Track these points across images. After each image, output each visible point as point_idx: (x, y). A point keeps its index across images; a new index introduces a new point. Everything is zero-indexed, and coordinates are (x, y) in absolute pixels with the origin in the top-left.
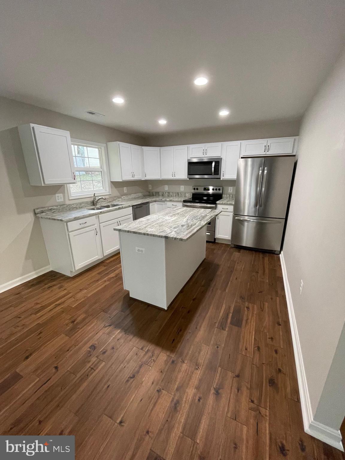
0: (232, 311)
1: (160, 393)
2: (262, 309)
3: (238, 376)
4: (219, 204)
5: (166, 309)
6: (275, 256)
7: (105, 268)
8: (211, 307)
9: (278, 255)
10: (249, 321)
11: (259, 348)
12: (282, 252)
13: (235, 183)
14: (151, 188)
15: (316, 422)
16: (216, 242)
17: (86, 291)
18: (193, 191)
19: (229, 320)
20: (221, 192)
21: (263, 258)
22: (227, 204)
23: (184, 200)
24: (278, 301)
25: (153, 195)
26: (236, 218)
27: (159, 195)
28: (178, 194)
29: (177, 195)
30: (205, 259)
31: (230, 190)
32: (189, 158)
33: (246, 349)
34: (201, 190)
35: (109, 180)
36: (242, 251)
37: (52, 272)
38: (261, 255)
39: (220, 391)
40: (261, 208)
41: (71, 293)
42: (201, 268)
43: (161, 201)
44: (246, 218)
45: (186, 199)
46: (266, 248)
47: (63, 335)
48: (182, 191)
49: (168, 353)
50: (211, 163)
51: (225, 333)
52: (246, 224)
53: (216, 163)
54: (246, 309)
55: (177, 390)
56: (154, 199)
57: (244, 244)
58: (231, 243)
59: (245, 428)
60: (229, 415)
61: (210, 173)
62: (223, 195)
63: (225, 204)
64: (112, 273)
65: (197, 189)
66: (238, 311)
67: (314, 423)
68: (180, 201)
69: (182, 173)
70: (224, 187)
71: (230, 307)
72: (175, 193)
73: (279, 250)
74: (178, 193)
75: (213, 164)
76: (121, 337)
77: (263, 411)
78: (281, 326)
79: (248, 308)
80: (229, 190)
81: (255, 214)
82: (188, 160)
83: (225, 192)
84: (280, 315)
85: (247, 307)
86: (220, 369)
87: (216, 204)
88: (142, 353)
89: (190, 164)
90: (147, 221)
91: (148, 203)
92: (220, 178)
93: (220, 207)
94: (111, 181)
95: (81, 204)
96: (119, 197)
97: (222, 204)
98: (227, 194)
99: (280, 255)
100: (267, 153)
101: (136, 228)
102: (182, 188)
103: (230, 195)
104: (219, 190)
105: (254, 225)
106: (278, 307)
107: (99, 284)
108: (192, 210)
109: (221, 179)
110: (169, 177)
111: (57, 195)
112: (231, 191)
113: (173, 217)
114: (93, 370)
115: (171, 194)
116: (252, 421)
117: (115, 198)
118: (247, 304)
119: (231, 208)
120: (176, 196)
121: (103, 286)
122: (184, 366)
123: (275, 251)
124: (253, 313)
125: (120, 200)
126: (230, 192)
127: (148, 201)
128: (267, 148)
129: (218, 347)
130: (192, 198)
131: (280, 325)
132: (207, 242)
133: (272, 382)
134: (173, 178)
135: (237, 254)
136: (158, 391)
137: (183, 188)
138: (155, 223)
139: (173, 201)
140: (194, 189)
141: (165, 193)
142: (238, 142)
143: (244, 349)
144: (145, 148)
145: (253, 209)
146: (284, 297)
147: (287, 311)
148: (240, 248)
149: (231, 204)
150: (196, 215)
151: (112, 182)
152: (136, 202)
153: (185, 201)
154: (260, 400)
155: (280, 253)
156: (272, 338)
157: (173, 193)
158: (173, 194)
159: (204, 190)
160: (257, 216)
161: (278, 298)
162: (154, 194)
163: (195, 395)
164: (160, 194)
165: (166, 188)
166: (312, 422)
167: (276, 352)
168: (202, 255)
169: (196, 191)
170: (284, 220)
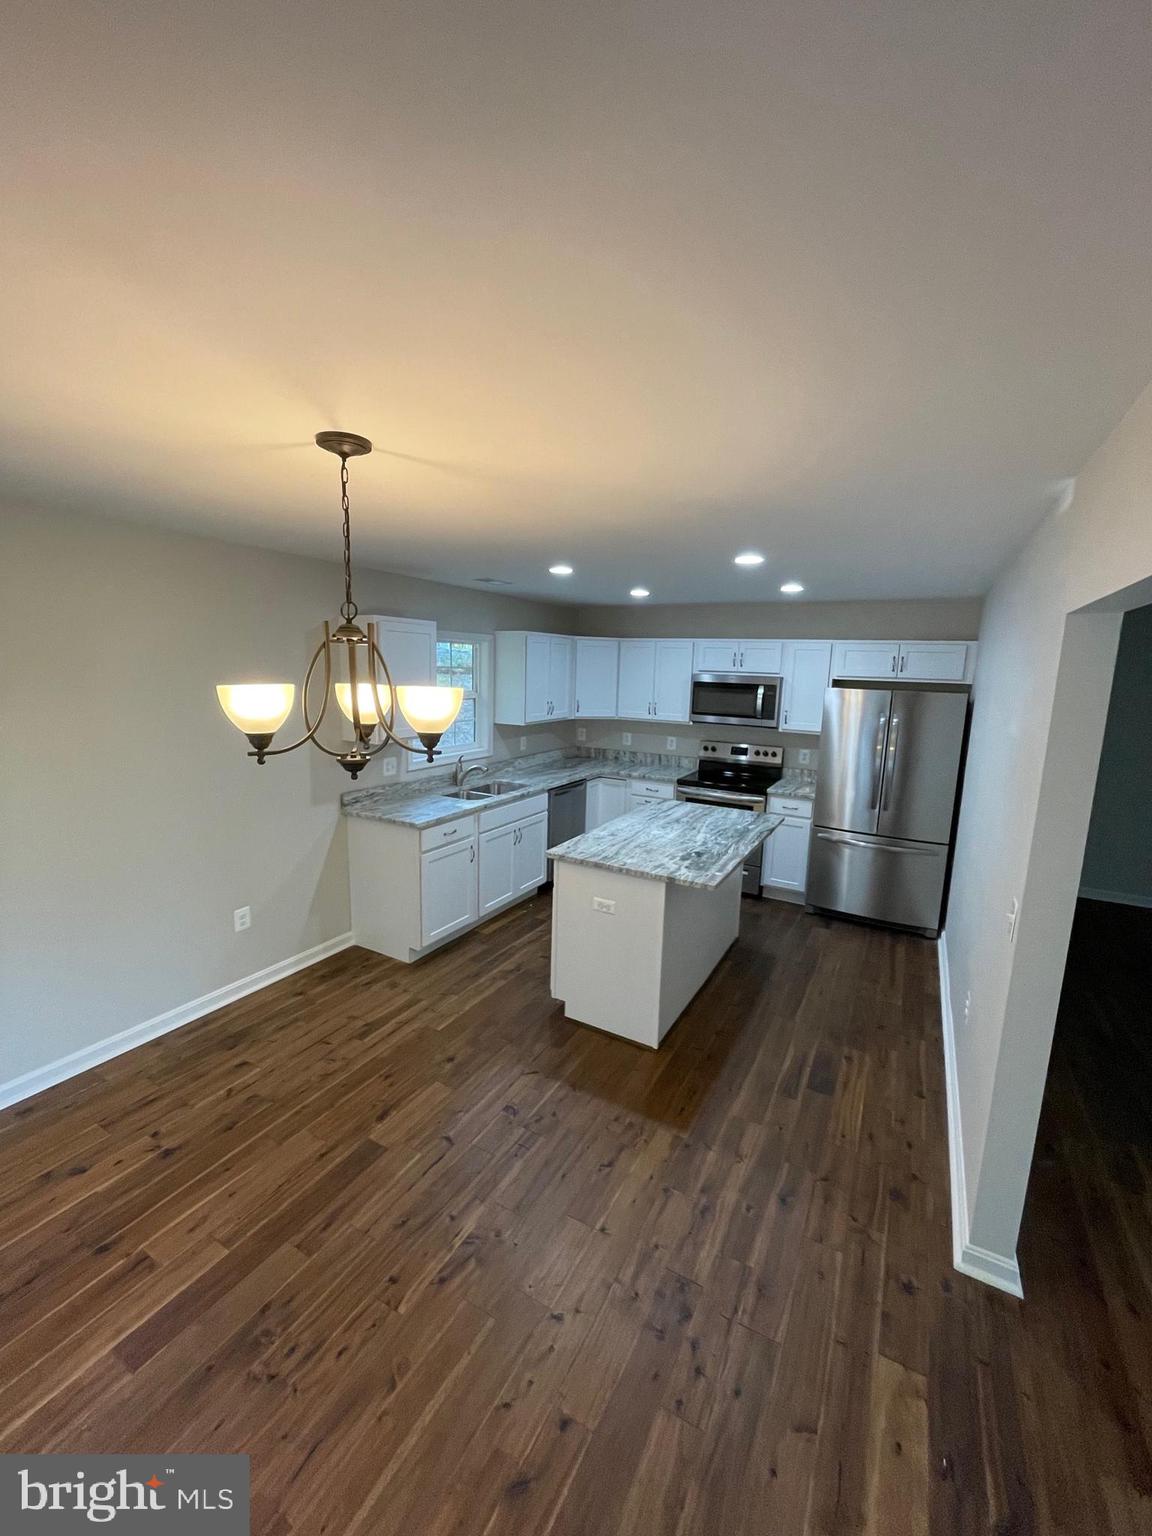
0: (810, 1061)
1: (669, 1194)
2: (882, 1064)
3: (825, 1179)
4: (775, 795)
5: (656, 1047)
6: (926, 943)
7: (485, 947)
8: (761, 1052)
9: (932, 941)
10: (851, 1085)
11: (871, 1137)
12: (943, 934)
13: (817, 742)
14: (584, 738)
15: (974, 1247)
16: (764, 896)
17: (457, 997)
18: (702, 753)
19: (805, 1080)
20: (778, 760)
21: (893, 947)
22: (796, 797)
23: (680, 777)
24: (923, 1048)
25: (589, 757)
26: (820, 835)
27: (605, 758)
28: (660, 761)
29: (657, 761)
30: (737, 941)
31: (804, 757)
32: (695, 672)
33: (843, 1136)
34: (724, 754)
35: (492, 720)
36: (835, 925)
37: (355, 949)
38: (888, 940)
39: (789, 1199)
40: (887, 815)
41: (421, 1000)
42: (728, 965)
43: (616, 776)
44: (848, 837)
45: (683, 774)
46: (900, 918)
47: (437, 1085)
48: (669, 750)
49: (675, 1132)
50: (753, 688)
51: (796, 1104)
52: (847, 852)
53: (769, 691)
54: (844, 1061)
55: (703, 1191)
56: (596, 771)
57: (842, 908)
58: (807, 900)
59: (839, 1256)
60: (809, 1235)
61: (751, 713)
62: (785, 770)
63: (789, 796)
64: (505, 960)
65: (714, 749)
66: (824, 1063)
67: (971, 1249)
68: (669, 781)
69: (676, 708)
70: (788, 749)
71: (805, 1058)
72: (652, 754)
73: (936, 927)
74: (660, 756)
75: (761, 691)
76: (566, 1096)
77: (875, 1235)
78: (924, 1100)
79: (849, 1059)
80: (801, 757)
81: (871, 830)
82: (693, 676)
83: (790, 763)
84: (924, 1078)
85: (846, 1058)
86: (787, 1165)
87: (765, 794)
88: (617, 1128)
89: (698, 686)
90: (611, 838)
91: (582, 782)
92: (777, 728)
93: (776, 804)
94: (497, 722)
95: (429, 780)
96: (509, 763)
97: (783, 795)
98: (793, 768)
99: (939, 942)
100: (900, 675)
101: (594, 856)
102: (672, 744)
103: (802, 770)
104: (774, 755)
105: (869, 855)
106: (922, 1060)
107: (482, 984)
108: (711, 812)
109: (780, 730)
110: (642, 714)
111: (386, 761)
112: (804, 759)
113: (669, 830)
114: (523, 1149)
115: (640, 757)
116: (853, 1246)
117: (501, 765)
118: (846, 1050)
119: (806, 808)
120: (653, 762)
121: (492, 990)
122: (711, 1156)
123: (925, 929)
124: (860, 1072)
125: (510, 769)
126: (804, 762)
127: (583, 776)
128: (899, 664)
129: (781, 1129)
130: (699, 771)
131: (923, 1097)
132: (745, 896)
133: (897, 1195)
134: (649, 717)
135: (822, 933)
136: (666, 1190)
137: (674, 744)
138: (633, 844)
139: (650, 779)
140: (706, 749)
141: (622, 753)
142: (825, 644)
143: (839, 1136)
144: (583, 642)
145: (866, 815)
146: (938, 1041)
147: (944, 1071)
148: (830, 917)
149: (805, 798)
150: (723, 828)
151: (495, 724)
152: (557, 779)
153: (681, 782)
154: (871, 1216)
155: (939, 935)
156: (902, 1122)
157: (645, 754)
158: (646, 757)
159: (732, 753)
160: (874, 832)
161: (923, 1042)
162: (593, 755)
163: (738, 1202)
164: (611, 755)
165: (627, 740)
166: (967, 1247)
167: (910, 1146)
168: (732, 929)
169: (710, 754)
170: (947, 847)
